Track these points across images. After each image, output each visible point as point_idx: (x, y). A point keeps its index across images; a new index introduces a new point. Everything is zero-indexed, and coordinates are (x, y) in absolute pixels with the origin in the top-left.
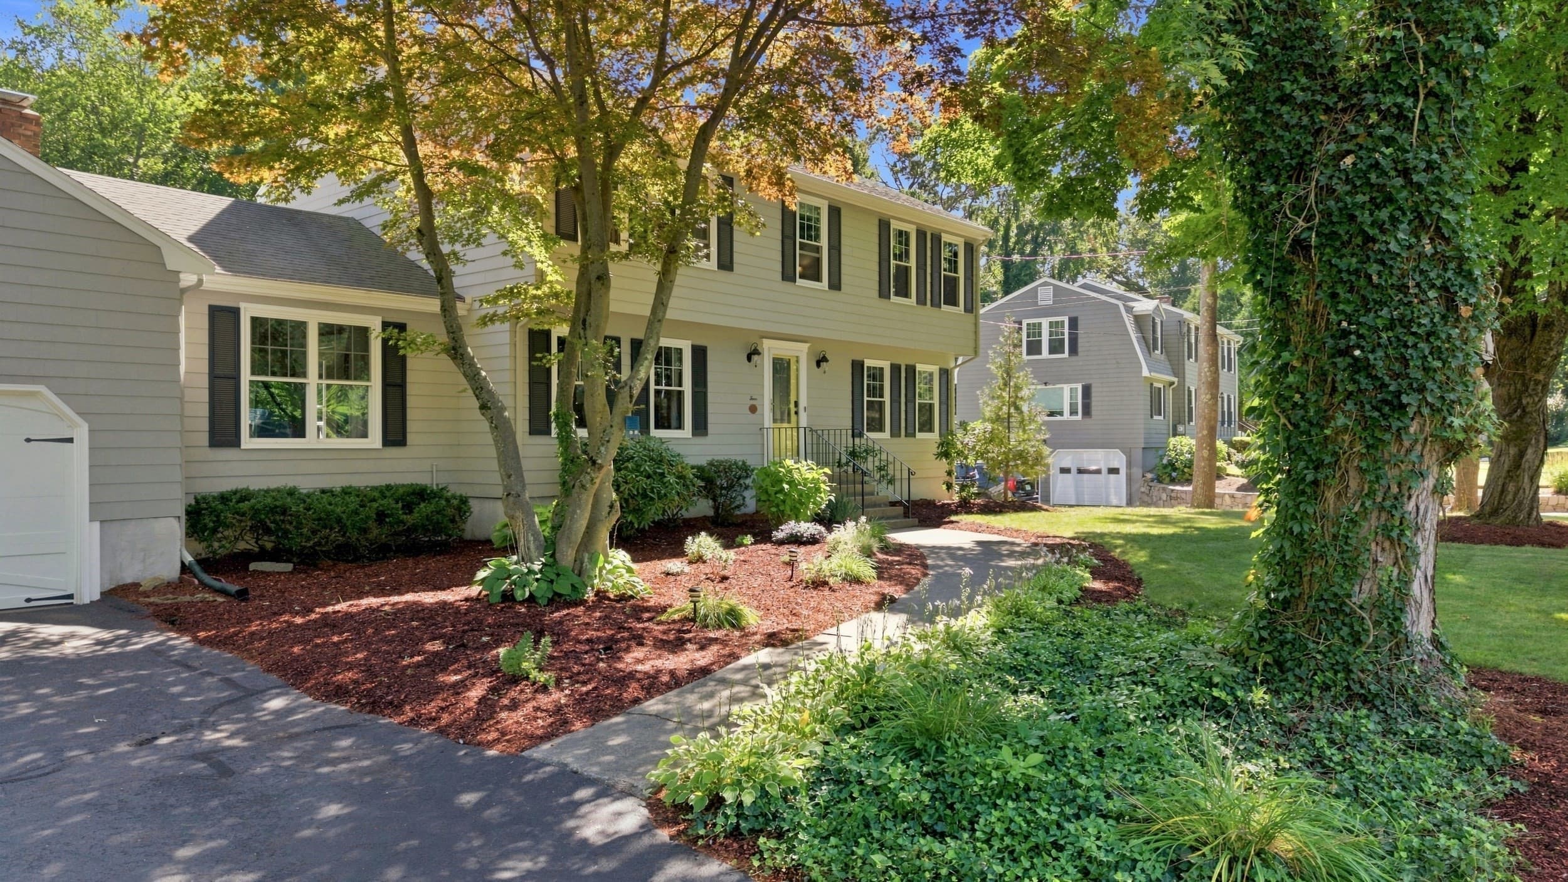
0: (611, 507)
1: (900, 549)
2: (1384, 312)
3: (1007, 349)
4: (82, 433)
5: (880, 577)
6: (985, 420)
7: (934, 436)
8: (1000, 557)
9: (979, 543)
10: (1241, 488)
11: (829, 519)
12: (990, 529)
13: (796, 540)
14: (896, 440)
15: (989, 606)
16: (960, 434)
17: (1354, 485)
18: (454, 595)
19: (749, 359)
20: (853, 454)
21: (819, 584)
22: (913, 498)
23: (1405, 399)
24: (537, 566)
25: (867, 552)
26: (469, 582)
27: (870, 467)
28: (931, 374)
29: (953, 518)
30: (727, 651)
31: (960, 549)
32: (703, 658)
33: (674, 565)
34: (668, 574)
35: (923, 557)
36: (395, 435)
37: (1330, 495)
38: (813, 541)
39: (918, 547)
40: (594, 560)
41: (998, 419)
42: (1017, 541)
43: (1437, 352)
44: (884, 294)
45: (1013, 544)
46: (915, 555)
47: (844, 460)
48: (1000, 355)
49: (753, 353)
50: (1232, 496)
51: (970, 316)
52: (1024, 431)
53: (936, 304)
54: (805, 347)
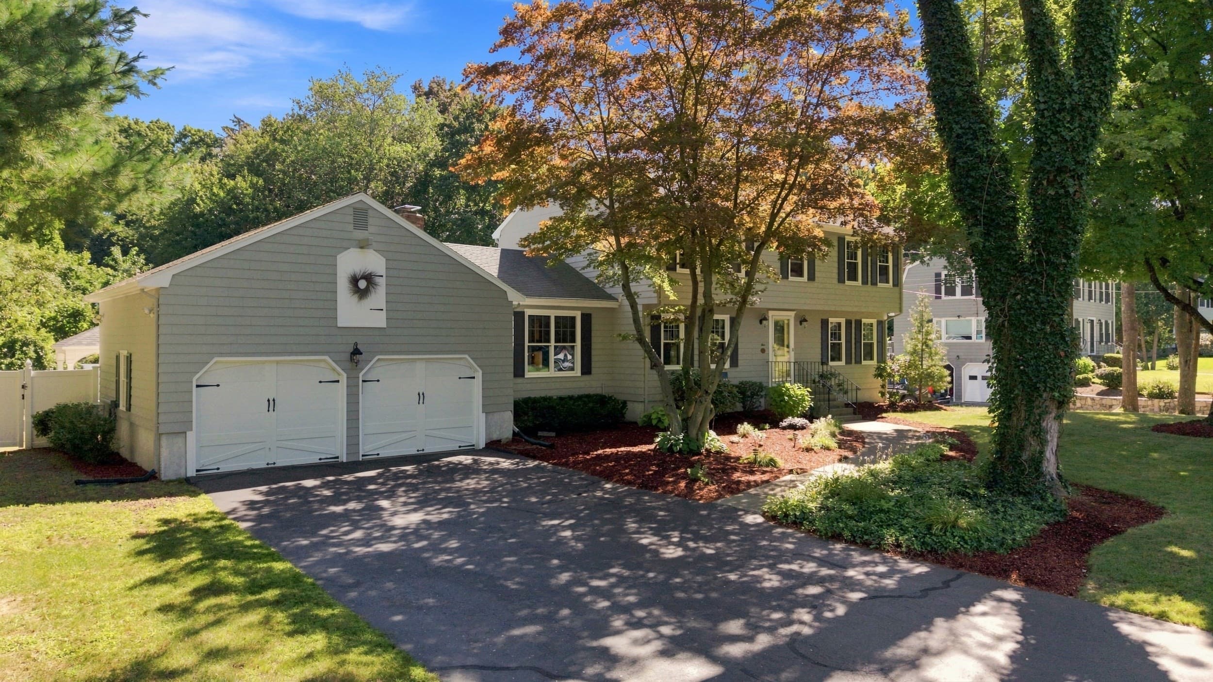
0: (711, 411)
1: (851, 433)
2: (1032, 353)
3: (920, 308)
4: (479, 375)
5: (840, 447)
6: (907, 353)
7: (874, 362)
8: (907, 438)
9: (896, 431)
10: (1100, 394)
11: (812, 416)
12: (904, 422)
13: (793, 427)
14: (849, 366)
15: (890, 460)
16: (889, 363)
17: (1023, 415)
18: (644, 448)
19: (761, 322)
20: (822, 376)
21: (808, 450)
22: (859, 401)
23: (1038, 385)
24: (681, 437)
25: (833, 435)
26: (652, 443)
27: (833, 383)
28: (871, 325)
29: (884, 415)
30: (774, 475)
31: (886, 434)
32: (765, 477)
33: (734, 438)
34: (732, 443)
35: (863, 438)
36: (587, 369)
37: (1015, 419)
38: (803, 428)
39: (862, 432)
40: (703, 436)
41: (914, 352)
42: (918, 430)
43: (1051, 368)
44: (841, 280)
45: (916, 431)
46: (859, 437)
47: (817, 380)
48: (916, 312)
49: (763, 319)
50: (1093, 399)
51: (897, 289)
52: (932, 360)
53: (874, 283)
54: (793, 314)
